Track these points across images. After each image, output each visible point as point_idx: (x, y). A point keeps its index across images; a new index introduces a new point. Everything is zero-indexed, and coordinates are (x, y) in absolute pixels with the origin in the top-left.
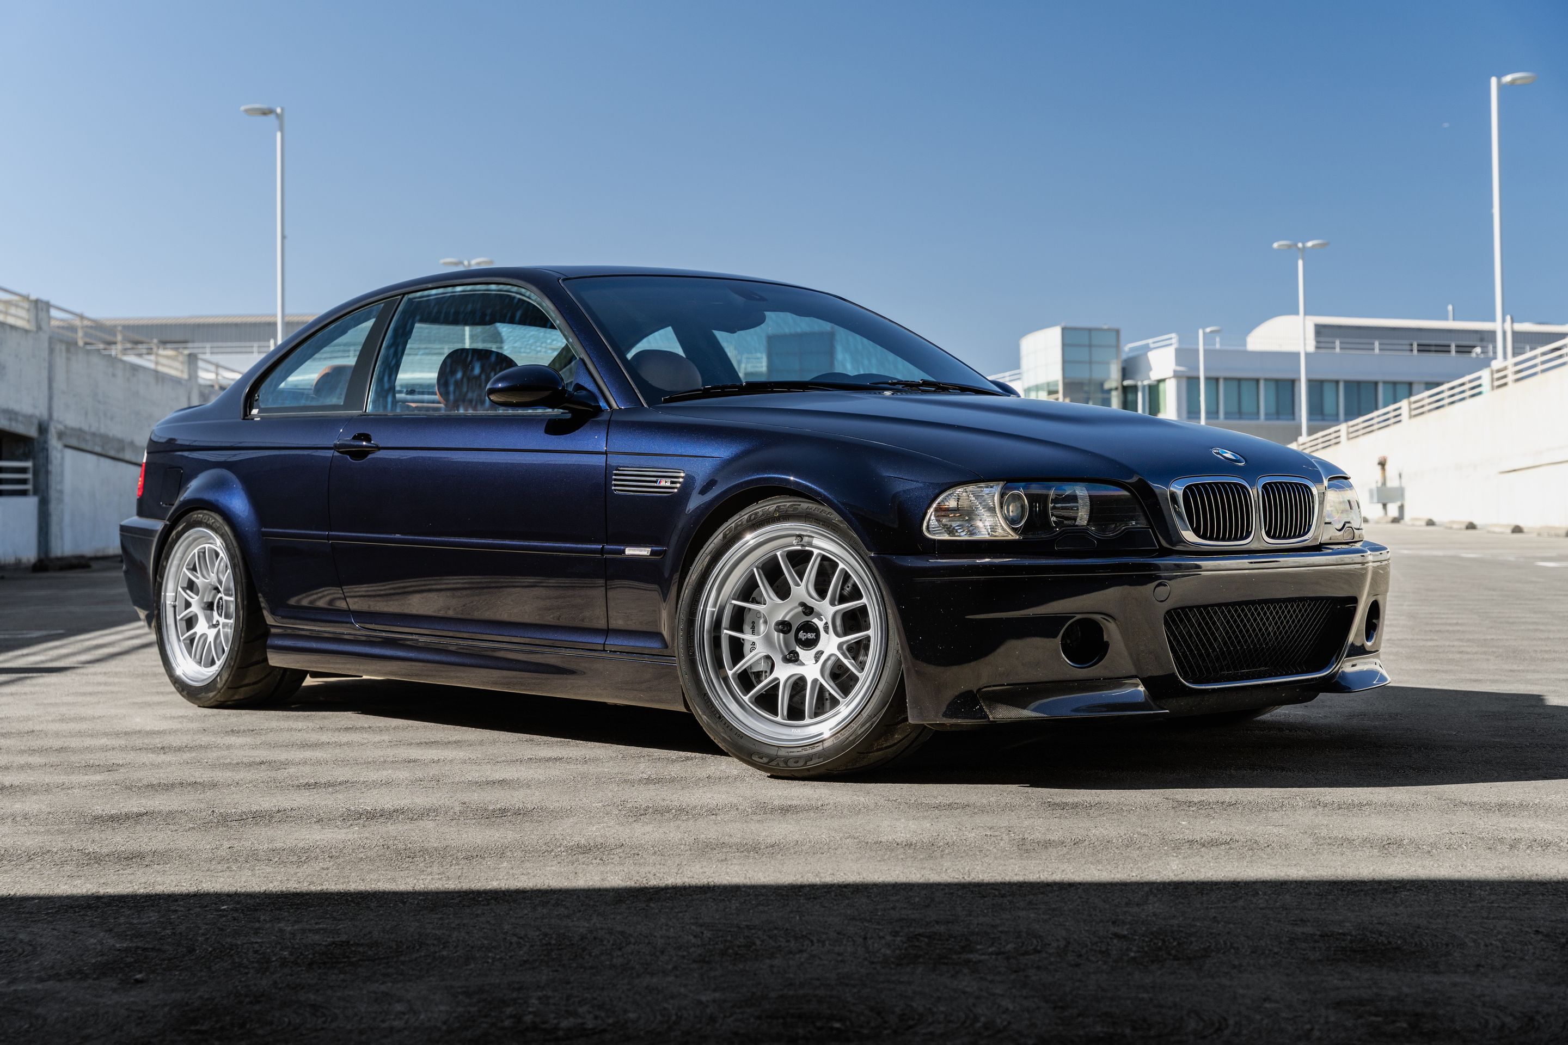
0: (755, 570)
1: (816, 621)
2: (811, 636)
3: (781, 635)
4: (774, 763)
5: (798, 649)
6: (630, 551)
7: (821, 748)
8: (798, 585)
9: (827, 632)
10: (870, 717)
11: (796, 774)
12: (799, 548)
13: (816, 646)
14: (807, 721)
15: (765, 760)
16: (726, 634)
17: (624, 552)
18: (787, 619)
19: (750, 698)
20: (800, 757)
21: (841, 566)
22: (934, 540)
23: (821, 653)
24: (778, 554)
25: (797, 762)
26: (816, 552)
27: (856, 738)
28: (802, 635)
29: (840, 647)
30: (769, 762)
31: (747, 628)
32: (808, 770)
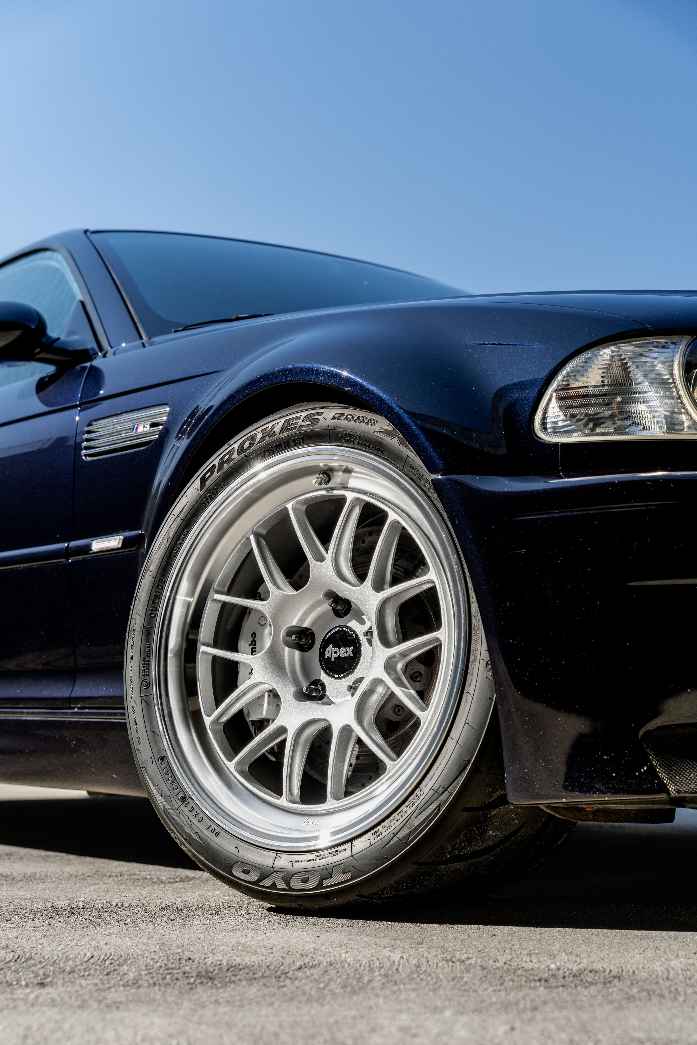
0: (252, 538)
1: (353, 624)
2: (345, 652)
3: (297, 653)
4: (267, 882)
5: (323, 677)
6: (98, 545)
7: (347, 854)
8: (321, 559)
9: (370, 642)
10: (437, 793)
11: (307, 905)
12: (324, 492)
13: (353, 670)
14: (330, 804)
15: (253, 877)
16: (204, 653)
17: (89, 547)
18: (306, 625)
19: (238, 763)
20: (311, 871)
21: (392, 516)
22: (556, 445)
23: (359, 681)
24: (289, 506)
25: (305, 881)
26: (350, 496)
27: (409, 835)
28: (331, 653)
29: (389, 666)
30: (260, 880)
31: (244, 644)
32: (327, 896)
